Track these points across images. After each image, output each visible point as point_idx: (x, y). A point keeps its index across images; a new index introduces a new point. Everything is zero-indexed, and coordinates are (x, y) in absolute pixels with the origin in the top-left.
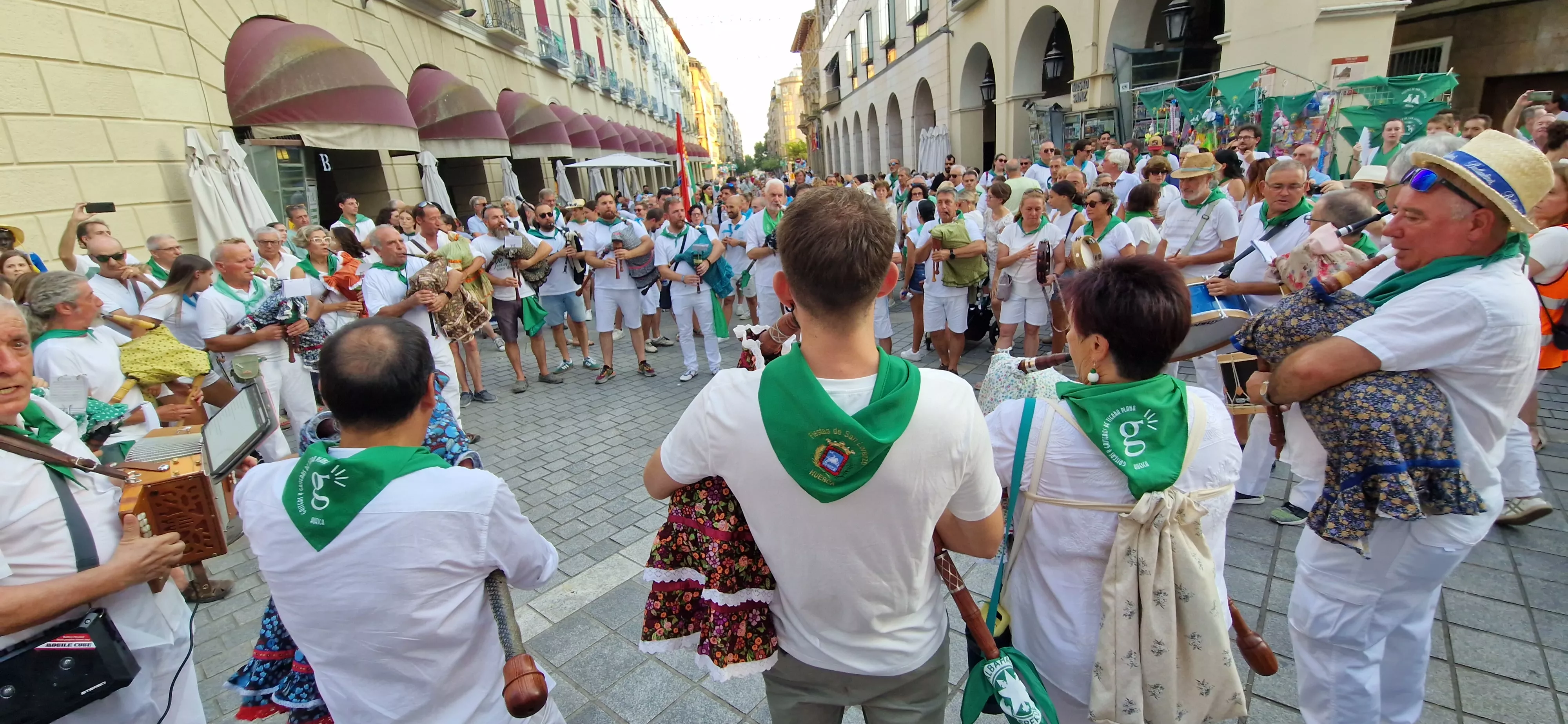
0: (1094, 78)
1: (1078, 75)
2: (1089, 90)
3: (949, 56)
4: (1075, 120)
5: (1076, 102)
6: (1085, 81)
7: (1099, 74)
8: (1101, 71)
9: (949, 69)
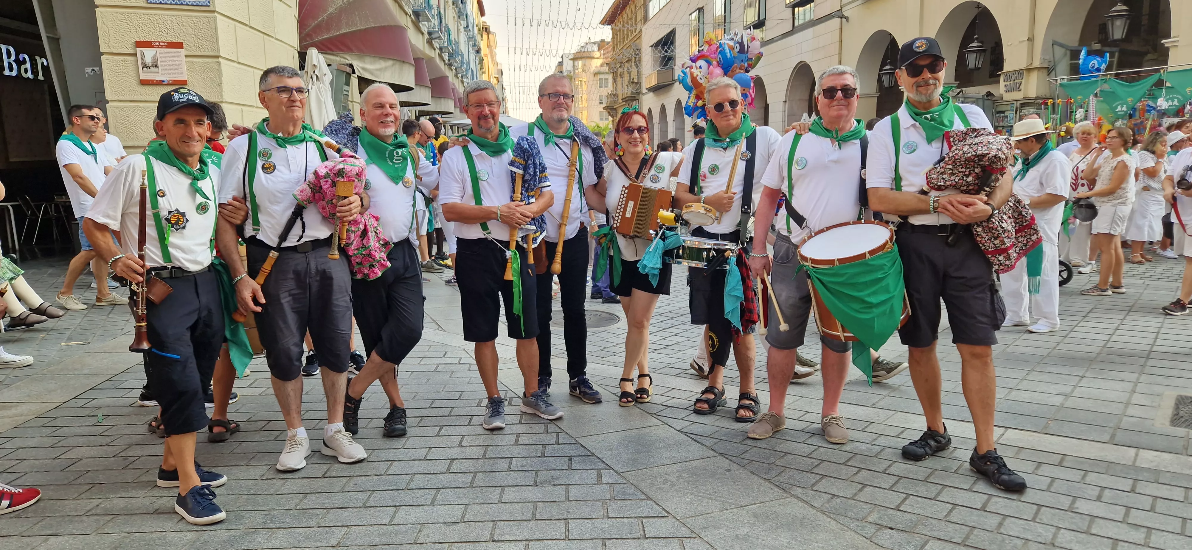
0: (1029, 70)
1: (1007, 67)
2: (1023, 81)
3: (841, 41)
4: (1009, 107)
5: (1007, 91)
6: (1019, 73)
7: (1034, 66)
8: (1037, 64)
9: (840, 54)
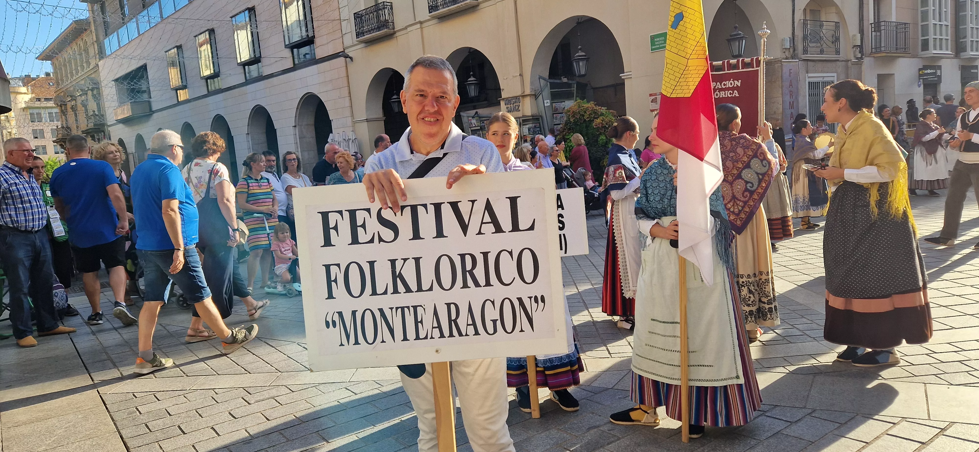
0: (524, 96)
1: (504, 95)
2: (520, 104)
3: (348, 77)
6: (517, 98)
7: (526, 93)
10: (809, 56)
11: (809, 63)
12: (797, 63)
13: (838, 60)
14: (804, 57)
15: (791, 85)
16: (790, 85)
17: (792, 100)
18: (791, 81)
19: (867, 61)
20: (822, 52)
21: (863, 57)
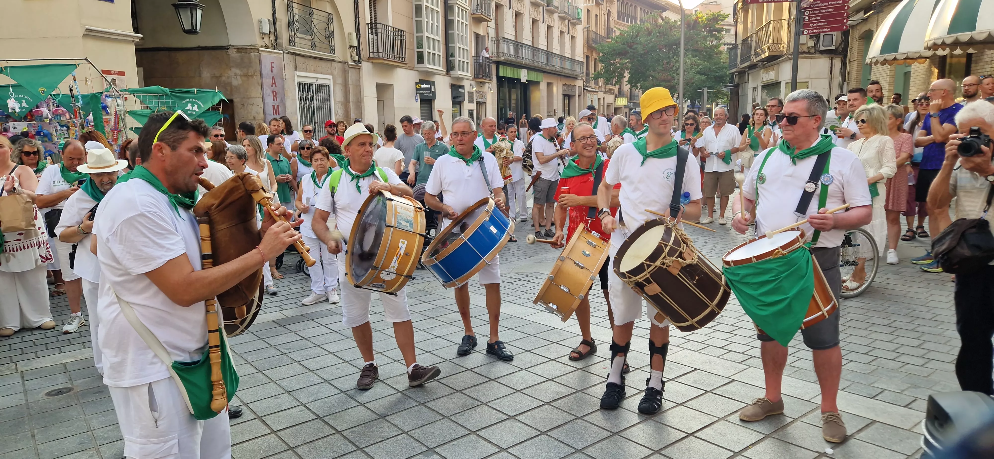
10: (297, 49)
11: (298, 58)
12: (281, 56)
13: (333, 60)
14: (292, 49)
15: (274, 83)
16: (272, 84)
17: (276, 104)
18: (273, 78)
19: (366, 66)
20: (313, 47)
21: (361, 60)
